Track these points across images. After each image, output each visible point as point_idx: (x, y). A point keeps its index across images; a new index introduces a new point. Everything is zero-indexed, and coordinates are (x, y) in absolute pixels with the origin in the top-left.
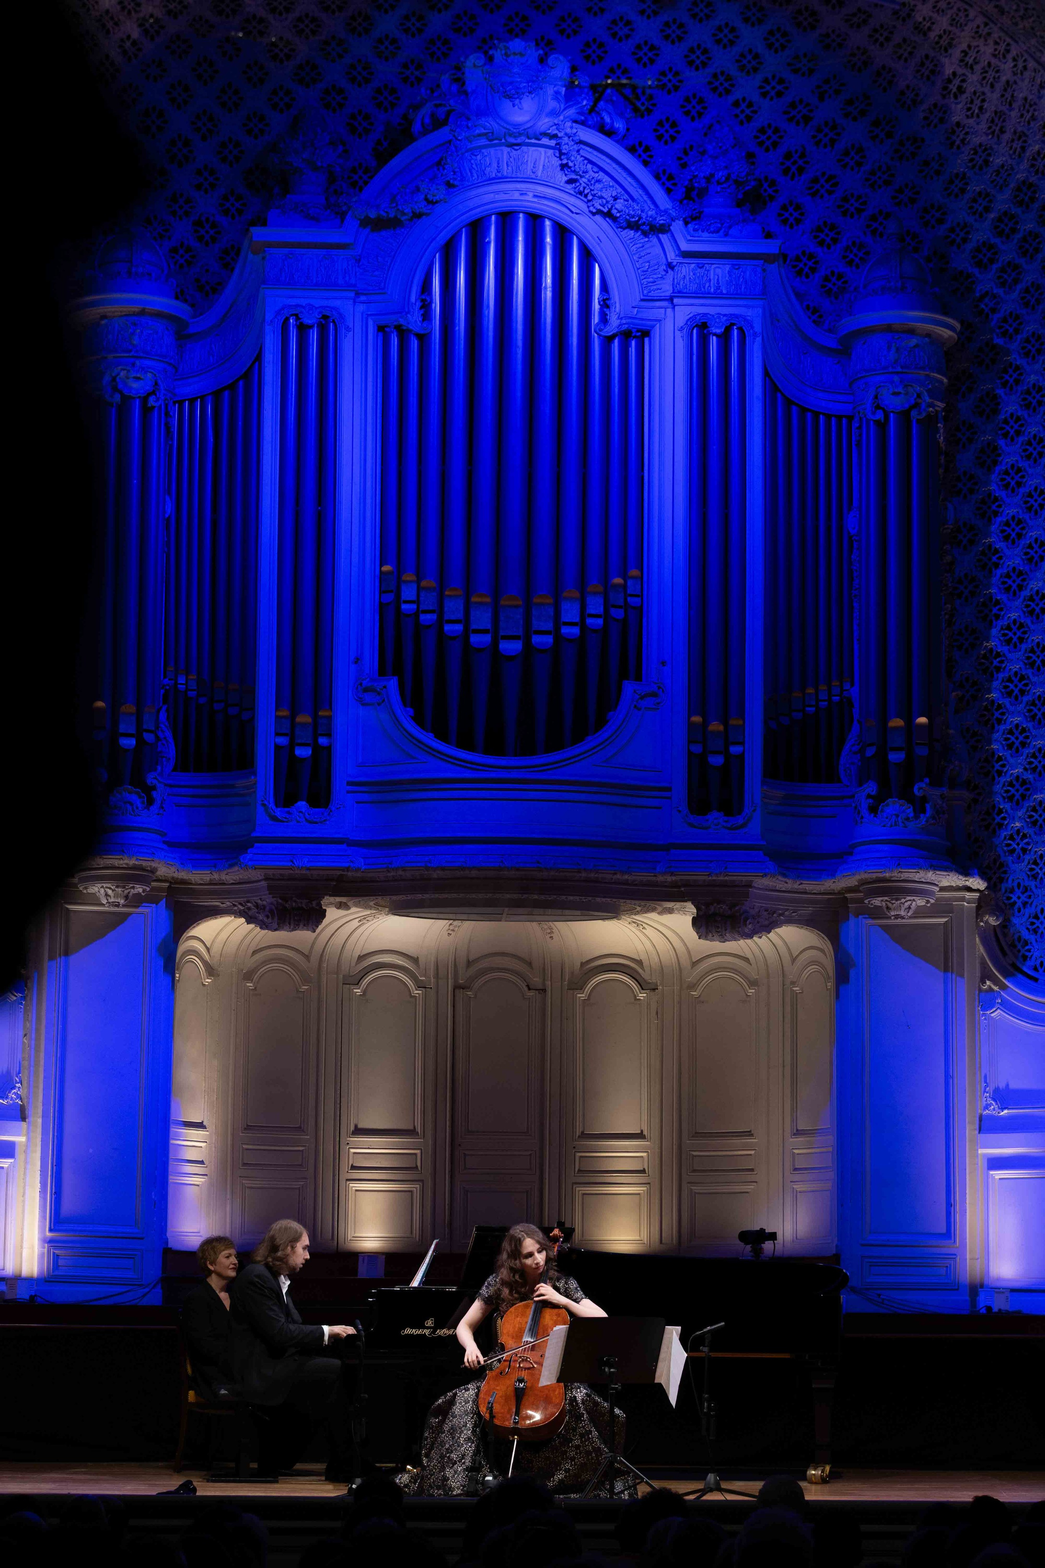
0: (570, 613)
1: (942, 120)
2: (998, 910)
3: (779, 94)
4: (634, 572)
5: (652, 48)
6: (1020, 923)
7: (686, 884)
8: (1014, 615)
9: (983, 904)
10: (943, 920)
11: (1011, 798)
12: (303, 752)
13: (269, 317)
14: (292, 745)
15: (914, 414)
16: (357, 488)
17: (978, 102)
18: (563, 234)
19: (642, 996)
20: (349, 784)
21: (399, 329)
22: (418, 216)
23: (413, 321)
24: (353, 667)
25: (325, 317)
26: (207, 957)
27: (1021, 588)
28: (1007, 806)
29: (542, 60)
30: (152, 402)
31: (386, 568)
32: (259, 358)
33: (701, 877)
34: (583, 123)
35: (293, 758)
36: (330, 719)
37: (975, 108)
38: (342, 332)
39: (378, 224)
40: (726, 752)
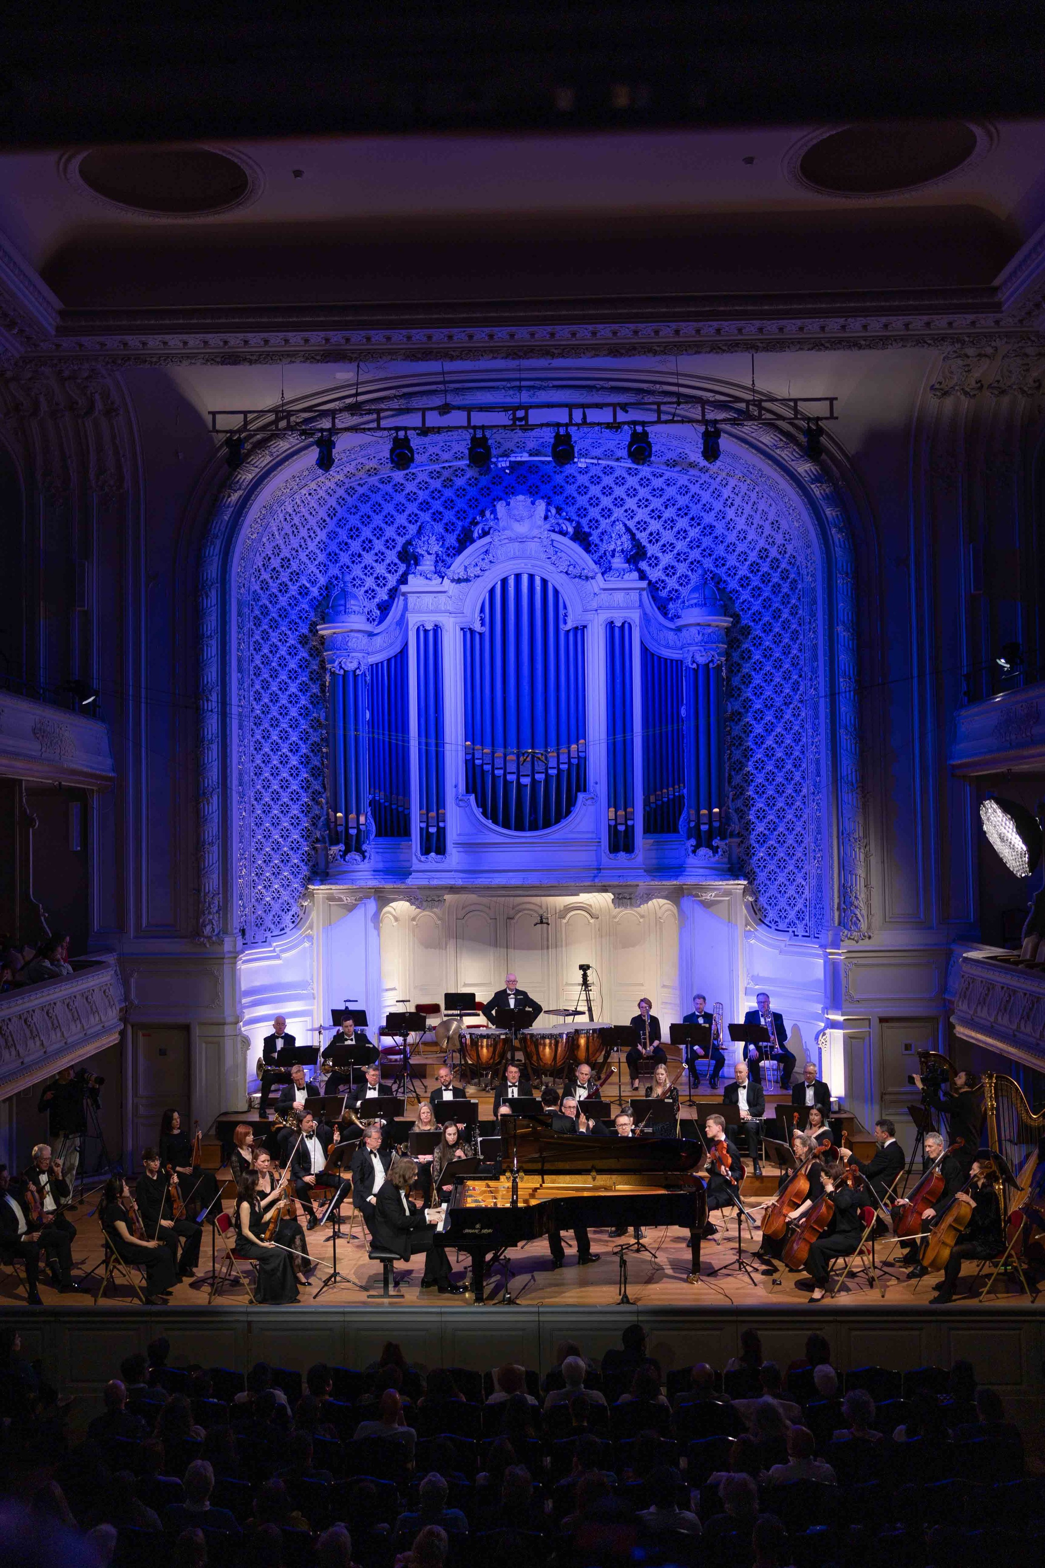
0: (553, 763)
1: (723, 518)
2: (753, 893)
3: (646, 506)
4: (582, 741)
5: (586, 487)
6: (763, 900)
7: (610, 886)
8: (759, 756)
9: (745, 891)
10: (727, 898)
11: (758, 842)
12: (433, 830)
13: (410, 627)
14: (428, 827)
15: (711, 665)
16: (453, 705)
17: (740, 510)
18: (544, 583)
19: (592, 921)
20: (454, 844)
21: (470, 629)
22: (478, 577)
23: (477, 627)
24: (454, 789)
25: (436, 626)
26: (394, 913)
27: (762, 743)
28: (757, 846)
29: (533, 503)
30: (358, 672)
31: (468, 743)
32: (406, 644)
33: (616, 883)
34: (554, 531)
35: (429, 834)
36: (444, 814)
37: (739, 513)
38: (444, 632)
39: (459, 581)
40: (626, 824)
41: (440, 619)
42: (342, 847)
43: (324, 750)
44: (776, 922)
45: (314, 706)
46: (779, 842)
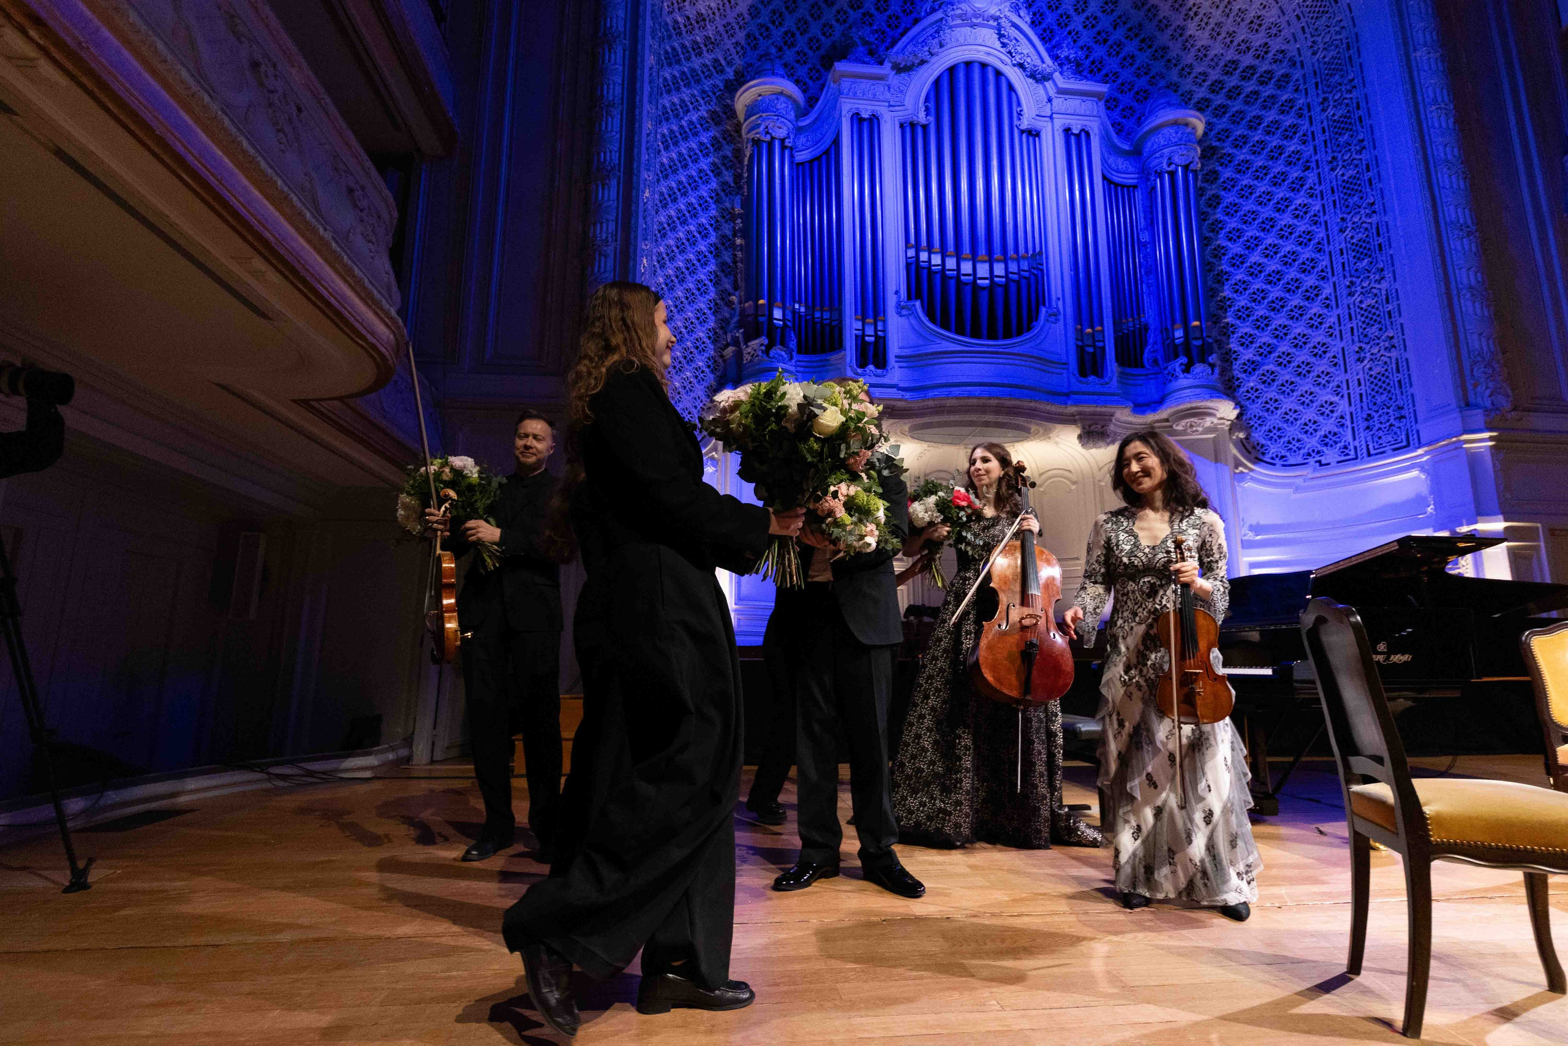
0: (1013, 267)
1: (1181, 35)
2: (1241, 430)
4: (1039, 252)
6: (1258, 436)
7: (1080, 414)
9: (1234, 427)
10: (1212, 436)
11: (1245, 371)
12: (870, 339)
13: (844, 113)
14: (864, 335)
15: (1192, 167)
16: (893, 204)
17: (1205, 20)
18: (998, 74)
20: (896, 357)
21: (911, 123)
22: (923, 62)
23: (922, 117)
24: (895, 297)
25: (873, 115)
28: (1244, 376)
30: (787, 142)
31: (910, 245)
35: (864, 342)
36: (884, 322)
37: (1203, 24)
38: (882, 122)
39: (899, 69)
40: (1094, 346)
41: (877, 108)
42: (764, 340)
43: (739, 241)
44: (1282, 457)
45: (727, 195)
46: (1280, 364)
